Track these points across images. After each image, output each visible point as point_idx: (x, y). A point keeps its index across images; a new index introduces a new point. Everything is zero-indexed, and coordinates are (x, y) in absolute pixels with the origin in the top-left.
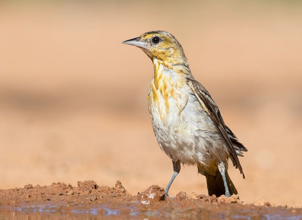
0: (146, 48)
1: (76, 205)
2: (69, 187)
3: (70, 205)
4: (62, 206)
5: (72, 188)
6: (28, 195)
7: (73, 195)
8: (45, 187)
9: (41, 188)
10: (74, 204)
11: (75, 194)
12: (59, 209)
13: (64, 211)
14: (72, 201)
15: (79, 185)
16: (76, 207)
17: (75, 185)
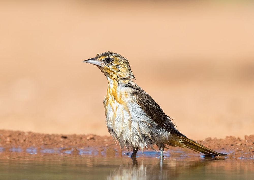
0: (101, 66)
1: (243, 153)
2: (239, 140)
3: (239, 153)
4: (233, 154)
5: (240, 140)
6: (208, 146)
7: (241, 146)
8: (221, 140)
9: (217, 140)
10: (241, 152)
11: (242, 145)
12: (231, 156)
13: (234, 157)
14: (240, 150)
15: (245, 138)
16: (243, 154)
17: (243, 138)
